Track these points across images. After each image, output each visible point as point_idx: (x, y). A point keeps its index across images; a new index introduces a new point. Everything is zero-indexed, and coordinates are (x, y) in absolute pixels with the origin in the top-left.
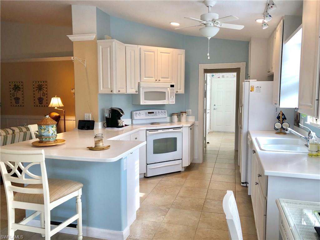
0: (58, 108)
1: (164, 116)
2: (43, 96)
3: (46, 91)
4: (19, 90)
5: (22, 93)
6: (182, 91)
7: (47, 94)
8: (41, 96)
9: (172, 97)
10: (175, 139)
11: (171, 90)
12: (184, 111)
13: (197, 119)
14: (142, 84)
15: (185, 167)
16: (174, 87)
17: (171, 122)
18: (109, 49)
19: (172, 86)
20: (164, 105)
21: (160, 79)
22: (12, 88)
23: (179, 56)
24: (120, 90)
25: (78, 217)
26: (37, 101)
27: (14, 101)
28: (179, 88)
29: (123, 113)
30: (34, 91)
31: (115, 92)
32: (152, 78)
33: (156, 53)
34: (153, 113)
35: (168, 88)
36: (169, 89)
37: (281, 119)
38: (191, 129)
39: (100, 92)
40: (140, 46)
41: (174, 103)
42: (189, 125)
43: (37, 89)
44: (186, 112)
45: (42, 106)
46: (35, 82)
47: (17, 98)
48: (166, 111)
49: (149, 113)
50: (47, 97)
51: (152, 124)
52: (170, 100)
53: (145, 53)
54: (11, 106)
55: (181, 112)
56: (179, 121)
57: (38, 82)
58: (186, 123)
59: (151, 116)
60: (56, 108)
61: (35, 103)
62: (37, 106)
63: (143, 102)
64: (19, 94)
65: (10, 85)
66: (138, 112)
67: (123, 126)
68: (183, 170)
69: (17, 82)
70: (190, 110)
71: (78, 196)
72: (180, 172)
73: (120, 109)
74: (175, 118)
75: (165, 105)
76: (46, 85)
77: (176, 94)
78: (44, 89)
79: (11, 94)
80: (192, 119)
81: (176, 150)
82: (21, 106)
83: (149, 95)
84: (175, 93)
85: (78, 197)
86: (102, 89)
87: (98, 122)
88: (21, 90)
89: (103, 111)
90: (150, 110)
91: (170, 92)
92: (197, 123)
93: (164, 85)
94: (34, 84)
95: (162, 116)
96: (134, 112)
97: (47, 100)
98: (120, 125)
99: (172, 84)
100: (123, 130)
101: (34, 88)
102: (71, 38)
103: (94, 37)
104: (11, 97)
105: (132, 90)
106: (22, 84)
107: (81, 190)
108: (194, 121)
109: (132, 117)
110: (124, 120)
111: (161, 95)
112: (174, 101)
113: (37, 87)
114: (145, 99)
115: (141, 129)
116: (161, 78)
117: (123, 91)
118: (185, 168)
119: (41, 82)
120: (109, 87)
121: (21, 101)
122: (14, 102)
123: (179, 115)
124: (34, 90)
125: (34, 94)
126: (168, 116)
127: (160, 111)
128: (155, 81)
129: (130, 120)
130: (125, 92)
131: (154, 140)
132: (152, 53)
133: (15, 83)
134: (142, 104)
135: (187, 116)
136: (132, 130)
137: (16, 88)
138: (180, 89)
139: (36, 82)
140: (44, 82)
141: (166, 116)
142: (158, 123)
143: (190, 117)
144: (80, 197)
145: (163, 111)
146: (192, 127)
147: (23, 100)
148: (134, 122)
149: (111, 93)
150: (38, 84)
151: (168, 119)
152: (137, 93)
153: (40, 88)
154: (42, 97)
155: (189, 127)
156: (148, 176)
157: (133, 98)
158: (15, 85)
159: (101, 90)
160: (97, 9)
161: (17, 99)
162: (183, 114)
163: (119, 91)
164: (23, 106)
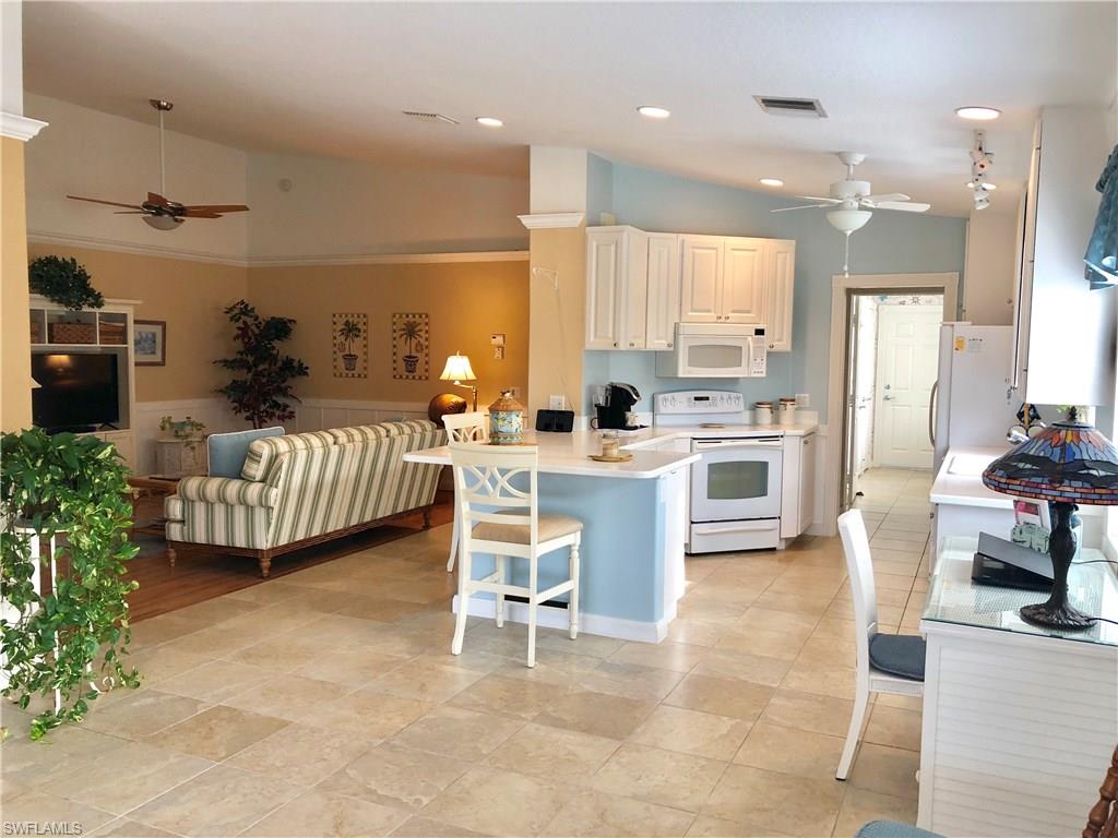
0: (462, 382)
1: (734, 408)
2: (417, 351)
3: (427, 339)
4: (357, 336)
5: (365, 342)
6: (784, 345)
7: (427, 347)
8: (413, 351)
9: (759, 360)
10: (765, 465)
11: (755, 342)
12: (790, 398)
13: (824, 418)
14: (685, 329)
15: (786, 539)
16: (763, 334)
17: (755, 424)
18: (613, 248)
19: (760, 332)
20: (735, 380)
21: (730, 315)
22: (339, 329)
23: (780, 256)
24: (633, 341)
25: (572, 586)
26: (401, 365)
27: (341, 364)
28: (777, 337)
29: (638, 396)
30: (395, 339)
31: (623, 346)
32: (709, 311)
33: (721, 250)
34: (707, 399)
35: (750, 338)
36: (752, 339)
37: (1026, 418)
38: (806, 443)
39: (588, 347)
40: (682, 236)
41: (764, 375)
42: (802, 432)
43: (402, 335)
44: (793, 400)
45: (414, 378)
46: (398, 316)
47: (350, 355)
48: (739, 395)
49: (696, 399)
50: (427, 355)
51: (705, 426)
52: (753, 368)
53: (694, 254)
54: (335, 375)
55: (782, 400)
56: (776, 422)
57: (407, 316)
58: (792, 427)
59: (702, 407)
60: (457, 383)
61: (395, 369)
62: (401, 377)
63: (685, 371)
64: (355, 346)
65: (335, 323)
66: (669, 396)
67: (636, 428)
68: (782, 546)
69: (353, 316)
70: (807, 395)
71: (574, 545)
72: (774, 549)
73: (632, 387)
74: (765, 414)
75: (738, 378)
76: (427, 324)
77: (768, 353)
78: (422, 334)
79: (335, 345)
80: (809, 420)
81: (766, 495)
82: (359, 375)
83: (700, 353)
84: (767, 348)
85: (573, 548)
86: (592, 339)
87: (580, 415)
88: (362, 334)
89: (591, 390)
90: (702, 390)
91: (754, 348)
92: (823, 430)
93: (738, 330)
94: (395, 320)
95: (729, 407)
96: (661, 397)
97: (427, 363)
98: (629, 424)
99: (760, 327)
100: (636, 437)
101: (395, 331)
102: (526, 220)
103: (581, 219)
104: (335, 352)
105: (659, 343)
106: (365, 320)
107: (579, 533)
108: (816, 423)
109: (653, 409)
110: (638, 414)
111: (732, 354)
112: (764, 369)
113: (404, 329)
114: (691, 364)
115: (681, 434)
116: (733, 312)
117: (639, 345)
118: (789, 542)
119: (414, 317)
120: (611, 335)
121: (359, 364)
122: (343, 365)
123: (776, 407)
124: (395, 335)
125: (395, 346)
126: (745, 406)
127: (725, 395)
128: (715, 320)
129: (649, 415)
130: (642, 347)
131: (709, 465)
132: (713, 252)
133: (346, 316)
134: (681, 375)
135: (796, 409)
136: (653, 437)
137: (351, 330)
138: (779, 340)
139: (401, 317)
140: (420, 317)
141: (742, 408)
142: (720, 426)
143: (804, 413)
144: (577, 548)
145: (733, 395)
146: (809, 438)
147: (365, 361)
148: (659, 420)
149: (614, 348)
150: (406, 320)
151: (746, 417)
152: (672, 349)
153: (411, 331)
154: (414, 354)
155: (804, 437)
156: (693, 552)
157: (660, 363)
158: (347, 323)
159: (593, 341)
160: (589, 154)
161: (350, 359)
162: (785, 405)
163: (632, 345)
164: (366, 376)
